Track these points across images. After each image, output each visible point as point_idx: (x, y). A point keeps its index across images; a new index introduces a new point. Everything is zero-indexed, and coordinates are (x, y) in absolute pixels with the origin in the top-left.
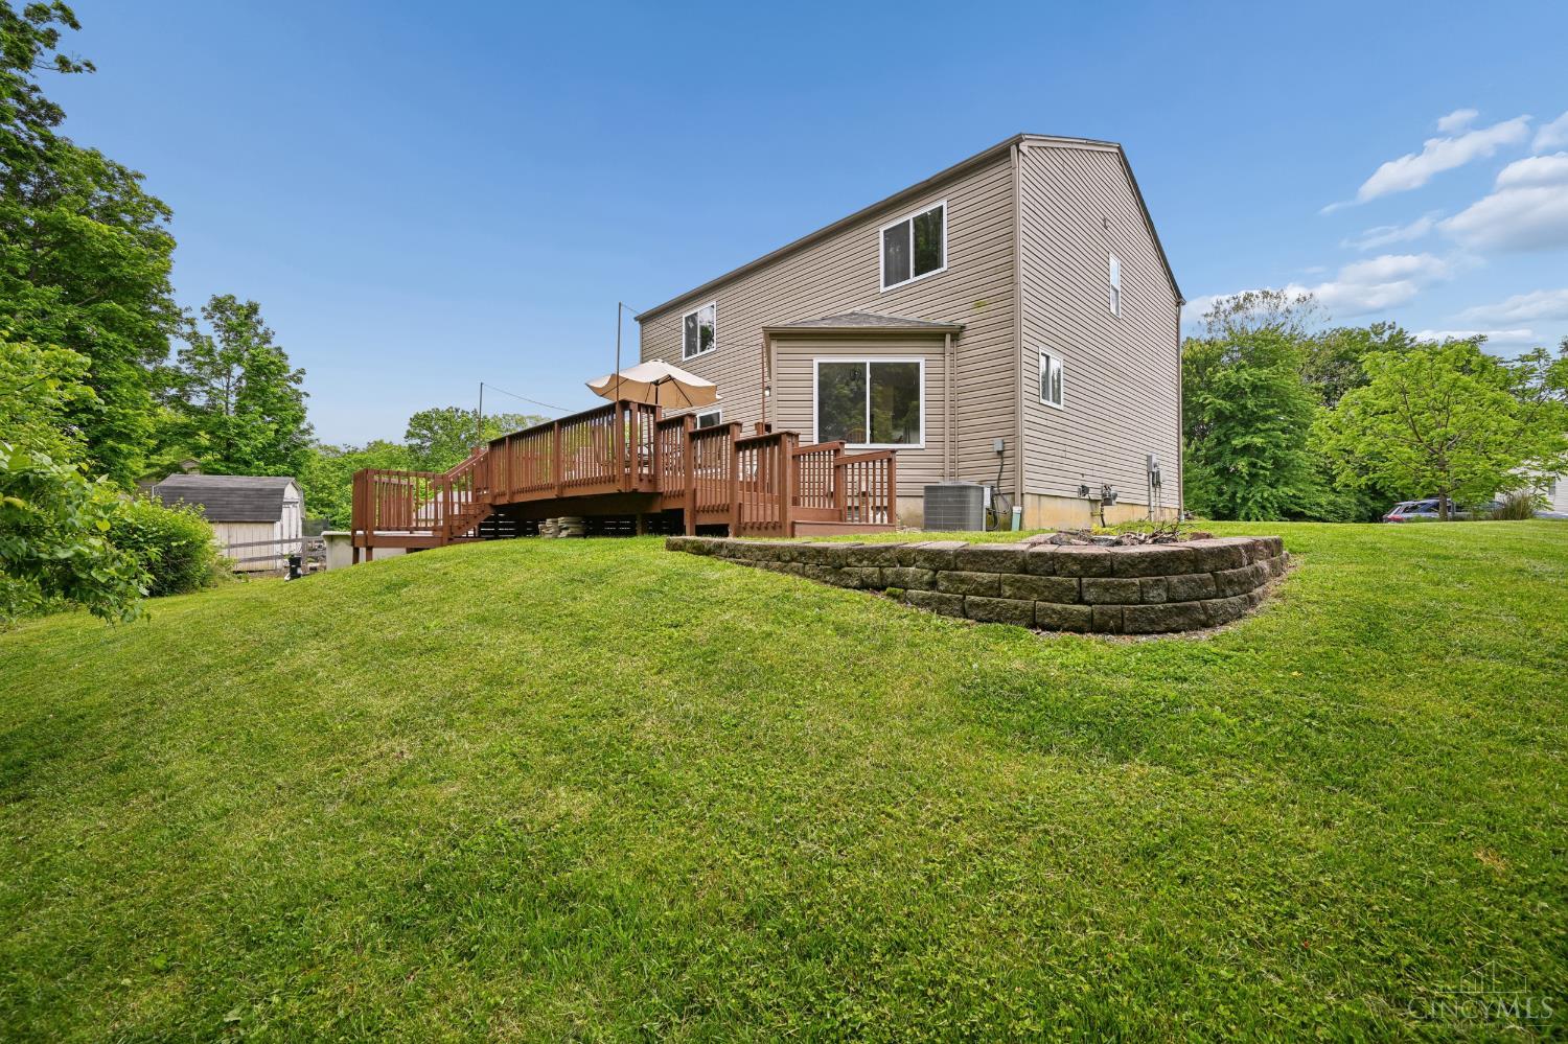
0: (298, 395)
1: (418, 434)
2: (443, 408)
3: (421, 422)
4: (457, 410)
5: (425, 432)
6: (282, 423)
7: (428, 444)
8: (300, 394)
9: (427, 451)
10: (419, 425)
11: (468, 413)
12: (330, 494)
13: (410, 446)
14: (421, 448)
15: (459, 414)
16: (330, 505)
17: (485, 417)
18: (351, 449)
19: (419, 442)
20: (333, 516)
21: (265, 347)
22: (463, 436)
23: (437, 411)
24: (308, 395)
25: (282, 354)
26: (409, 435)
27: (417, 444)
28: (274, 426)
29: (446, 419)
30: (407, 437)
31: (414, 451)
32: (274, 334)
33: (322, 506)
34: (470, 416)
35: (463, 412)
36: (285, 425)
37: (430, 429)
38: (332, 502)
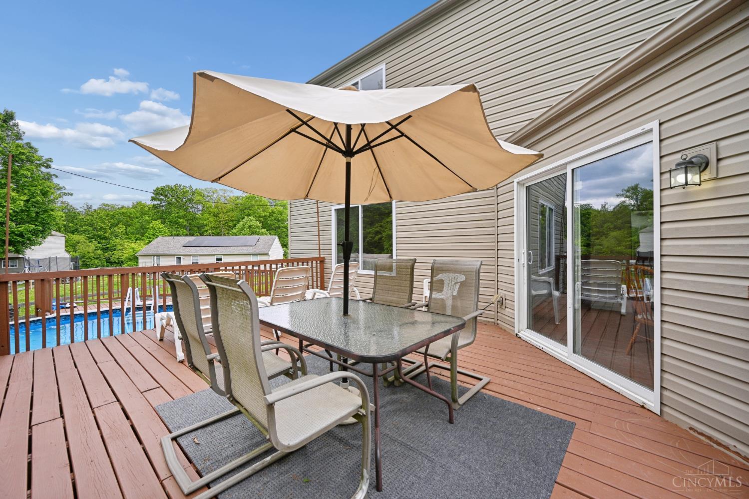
0: (49, 177)
1: (157, 198)
2: (172, 184)
3: (159, 193)
4: (180, 186)
5: (162, 197)
6: (33, 195)
7: (164, 204)
8: (51, 176)
9: (164, 208)
10: (158, 193)
11: (186, 187)
12: (105, 232)
13: (154, 205)
14: (160, 206)
15: (182, 188)
16: (105, 238)
17: (196, 189)
18: (120, 206)
19: (159, 202)
20: (107, 245)
21: (17, 142)
22: (184, 200)
23: (168, 186)
24: (57, 177)
25: (31, 147)
26: (153, 199)
27: (158, 204)
28: (25, 198)
29: (173, 190)
30: (152, 200)
31: (156, 207)
32: (24, 133)
33: (100, 239)
34: (188, 189)
35: (184, 186)
36: (34, 197)
37: (165, 196)
38: (106, 237)
